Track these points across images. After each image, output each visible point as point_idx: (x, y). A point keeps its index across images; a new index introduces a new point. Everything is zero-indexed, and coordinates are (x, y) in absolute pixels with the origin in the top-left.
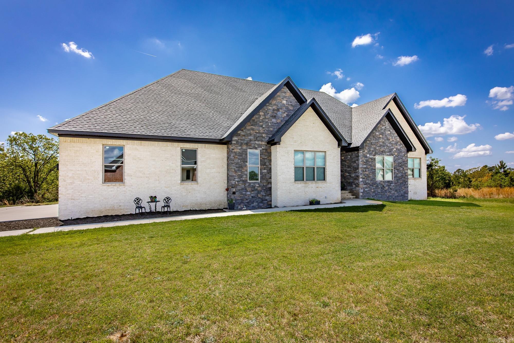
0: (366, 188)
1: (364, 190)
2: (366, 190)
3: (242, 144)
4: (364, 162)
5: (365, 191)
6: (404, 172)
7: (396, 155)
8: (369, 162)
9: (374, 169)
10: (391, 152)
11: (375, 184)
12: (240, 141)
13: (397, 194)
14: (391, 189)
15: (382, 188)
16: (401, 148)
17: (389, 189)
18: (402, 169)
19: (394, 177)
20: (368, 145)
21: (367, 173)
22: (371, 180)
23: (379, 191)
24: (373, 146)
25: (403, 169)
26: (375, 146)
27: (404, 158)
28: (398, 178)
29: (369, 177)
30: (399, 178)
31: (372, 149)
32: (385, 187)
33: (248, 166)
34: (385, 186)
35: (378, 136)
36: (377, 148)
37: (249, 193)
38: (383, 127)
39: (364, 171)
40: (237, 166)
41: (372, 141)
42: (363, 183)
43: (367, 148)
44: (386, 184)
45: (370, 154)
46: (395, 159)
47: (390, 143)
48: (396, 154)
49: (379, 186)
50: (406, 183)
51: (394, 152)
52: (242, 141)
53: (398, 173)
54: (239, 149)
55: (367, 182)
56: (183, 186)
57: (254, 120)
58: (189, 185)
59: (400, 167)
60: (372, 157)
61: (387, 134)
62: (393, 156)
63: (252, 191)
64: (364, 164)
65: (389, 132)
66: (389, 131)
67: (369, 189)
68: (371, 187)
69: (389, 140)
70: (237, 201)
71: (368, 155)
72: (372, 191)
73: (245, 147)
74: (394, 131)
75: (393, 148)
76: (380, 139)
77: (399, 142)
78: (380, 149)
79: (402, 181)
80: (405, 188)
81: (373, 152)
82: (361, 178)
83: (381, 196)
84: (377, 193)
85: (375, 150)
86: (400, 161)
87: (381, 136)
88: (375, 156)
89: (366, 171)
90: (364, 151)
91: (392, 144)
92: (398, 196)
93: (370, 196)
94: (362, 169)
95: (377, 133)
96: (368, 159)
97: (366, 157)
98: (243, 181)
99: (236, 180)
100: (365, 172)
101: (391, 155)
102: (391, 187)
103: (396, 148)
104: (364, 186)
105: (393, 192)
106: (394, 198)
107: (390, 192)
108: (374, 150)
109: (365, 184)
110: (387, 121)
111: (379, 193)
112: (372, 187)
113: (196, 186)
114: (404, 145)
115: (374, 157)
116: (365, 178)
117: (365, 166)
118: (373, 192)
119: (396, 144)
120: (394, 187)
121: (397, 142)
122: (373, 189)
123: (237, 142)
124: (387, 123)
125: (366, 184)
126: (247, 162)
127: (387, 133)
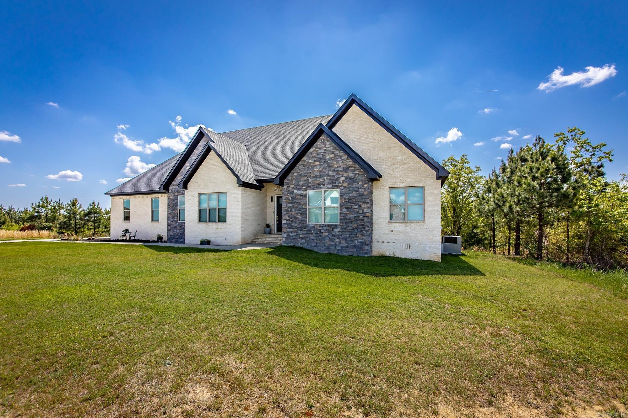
0: (291, 232)
1: (288, 235)
2: (291, 234)
3: (175, 191)
4: (290, 200)
5: (290, 236)
6: (361, 211)
7: (345, 187)
8: (297, 199)
9: (304, 209)
10: (335, 183)
11: (305, 228)
12: (173, 189)
13: (347, 244)
14: (333, 235)
15: (316, 234)
16: (357, 176)
17: (330, 236)
18: (357, 207)
19: (341, 219)
20: (295, 178)
21: (293, 213)
22: (300, 223)
23: (312, 238)
24: (302, 179)
25: (360, 206)
26: (306, 178)
27: (360, 190)
28: (348, 221)
29: (296, 218)
30: (350, 220)
31: (302, 183)
32: (322, 233)
33: (179, 209)
34: (322, 231)
35: (312, 164)
36: (310, 181)
37: (178, 231)
38: (320, 150)
39: (288, 211)
40: (172, 209)
41: (302, 172)
42: (288, 225)
43: (293, 182)
44: (325, 228)
45: (299, 189)
46: (343, 192)
47: (334, 170)
48: (346, 185)
49: (313, 231)
50: (365, 228)
51: (340, 183)
52: (175, 190)
53: (348, 212)
54: (173, 196)
55: (293, 224)
56: (152, 224)
57: (182, 171)
58: (155, 223)
59: (353, 203)
60: (302, 192)
61: (329, 159)
62: (339, 189)
63: (181, 229)
64: (289, 202)
65: (332, 156)
66: (333, 153)
67: (296, 234)
68: (299, 231)
69: (332, 166)
70: (172, 237)
71: (295, 191)
72: (301, 236)
73: (176, 194)
74: (342, 151)
75: (340, 177)
76: (315, 167)
77: (351, 167)
78: (316, 181)
79: (356, 225)
80: (363, 235)
81: (302, 186)
82: (285, 220)
83: (315, 244)
84: (308, 239)
85: (306, 183)
86: (354, 194)
87: (317, 163)
88: (307, 191)
89: (291, 211)
90: (290, 187)
91: (337, 171)
92: (347, 247)
93: (298, 243)
94: (286, 209)
95: (311, 161)
96: (294, 195)
97: (293, 193)
98: (175, 221)
99: (171, 220)
100: (291, 213)
101: (336, 187)
102: (333, 233)
103: (345, 177)
104: (289, 230)
105: (337, 241)
106: (339, 249)
107: (332, 240)
108: (304, 184)
109: (289, 228)
110: (328, 141)
111: (311, 241)
112: (301, 232)
113: (158, 224)
114: (362, 170)
115: (305, 193)
116: (291, 220)
117: (290, 205)
118: (302, 238)
119: (346, 169)
120: (341, 233)
121: (348, 168)
122: (303, 234)
123: (172, 190)
124: (328, 143)
125: (291, 227)
126: (178, 206)
127: (328, 157)
